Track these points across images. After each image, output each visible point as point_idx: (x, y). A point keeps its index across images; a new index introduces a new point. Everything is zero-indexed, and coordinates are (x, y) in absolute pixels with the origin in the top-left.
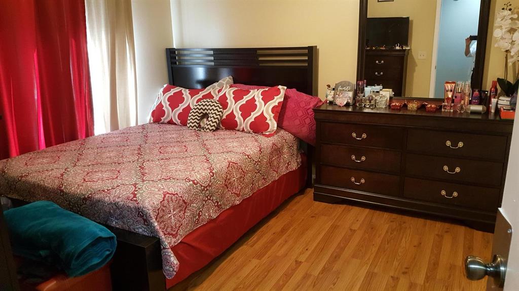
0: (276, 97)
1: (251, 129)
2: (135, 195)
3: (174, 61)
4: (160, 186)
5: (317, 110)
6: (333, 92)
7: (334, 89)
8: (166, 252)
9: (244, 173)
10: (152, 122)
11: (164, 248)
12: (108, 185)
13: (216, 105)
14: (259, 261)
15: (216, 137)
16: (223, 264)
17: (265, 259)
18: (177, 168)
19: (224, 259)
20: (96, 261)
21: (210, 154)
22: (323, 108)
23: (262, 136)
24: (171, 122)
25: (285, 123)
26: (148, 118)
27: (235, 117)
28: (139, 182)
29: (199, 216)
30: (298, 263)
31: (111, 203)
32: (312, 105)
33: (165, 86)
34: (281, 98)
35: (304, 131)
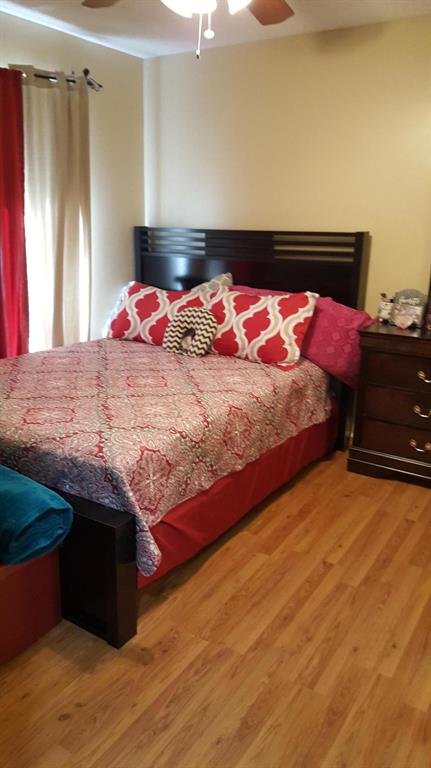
0: (300, 310)
1: (259, 356)
2: (101, 449)
3: (146, 246)
4: (135, 437)
5: (363, 333)
6: (390, 305)
7: (392, 301)
8: (142, 537)
9: (250, 424)
10: (111, 336)
11: (142, 531)
12: (60, 431)
13: (208, 317)
14: (267, 557)
15: (207, 366)
16: (216, 556)
17: (277, 555)
18: (155, 410)
19: (216, 550)
20: (43, 543)
21: (201, 392)
22: (372, 329)
23: (276, 369)
24: (138, 339)
25: (312, 351)
26: (105, 331)
27: (235, 336)
28: (104, 428)
29: (187, 484)
30: (327, 566)
31: (66, 458)
32: (356, 324)
33: (132, 283)
34: (308, 310)
35: (341, 365)
